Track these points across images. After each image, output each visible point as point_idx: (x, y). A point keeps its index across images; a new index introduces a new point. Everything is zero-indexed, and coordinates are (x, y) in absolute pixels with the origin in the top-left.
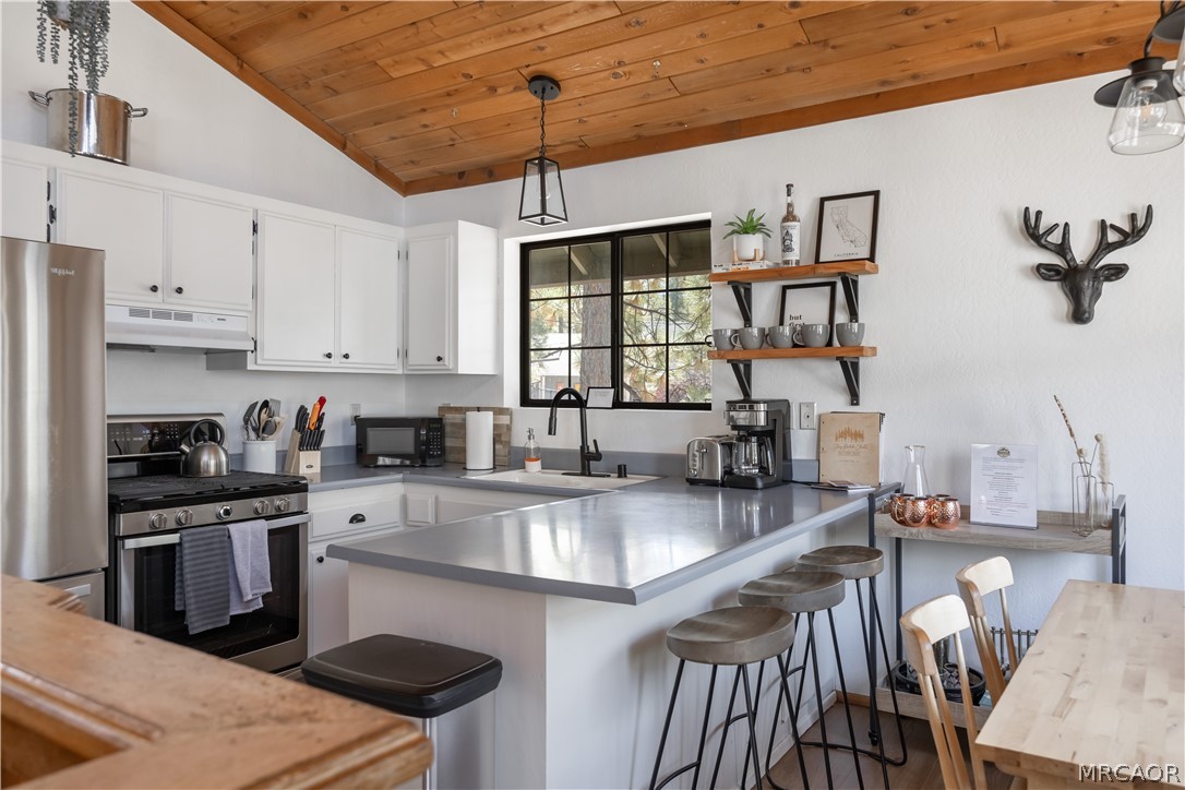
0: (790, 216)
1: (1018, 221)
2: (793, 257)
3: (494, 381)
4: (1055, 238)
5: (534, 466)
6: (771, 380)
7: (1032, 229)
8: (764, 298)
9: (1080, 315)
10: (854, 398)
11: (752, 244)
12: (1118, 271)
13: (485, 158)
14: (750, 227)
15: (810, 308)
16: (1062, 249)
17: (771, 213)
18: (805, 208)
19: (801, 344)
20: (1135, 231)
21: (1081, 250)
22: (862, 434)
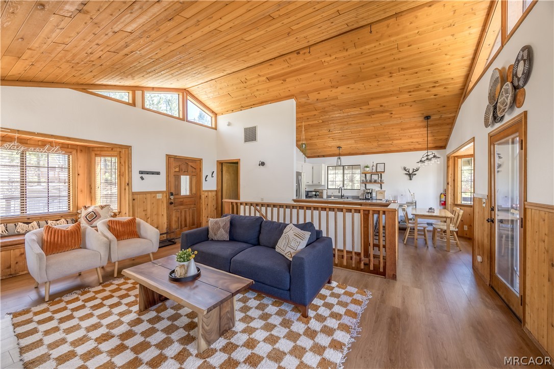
0: (373, 166)
1: (403, 168)
2: (374, 171)
3: (325, 185)
4: (408, 170)
5: (333, 198)
6: (369, 186)
7: (405, 169)
8: (368, 176)
9: (411, 179)
10: (381, 189)
11: (368, 169)
12: (415, 174)
13: (323, 154)
14: (367, 167)
15: (375, 177)
16: (409, 172)
17: (370, 165)
18: (375, 165)
19: (375, 182)
20: (417, 170)
21: (411, 172)
22: (383, 193)
